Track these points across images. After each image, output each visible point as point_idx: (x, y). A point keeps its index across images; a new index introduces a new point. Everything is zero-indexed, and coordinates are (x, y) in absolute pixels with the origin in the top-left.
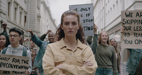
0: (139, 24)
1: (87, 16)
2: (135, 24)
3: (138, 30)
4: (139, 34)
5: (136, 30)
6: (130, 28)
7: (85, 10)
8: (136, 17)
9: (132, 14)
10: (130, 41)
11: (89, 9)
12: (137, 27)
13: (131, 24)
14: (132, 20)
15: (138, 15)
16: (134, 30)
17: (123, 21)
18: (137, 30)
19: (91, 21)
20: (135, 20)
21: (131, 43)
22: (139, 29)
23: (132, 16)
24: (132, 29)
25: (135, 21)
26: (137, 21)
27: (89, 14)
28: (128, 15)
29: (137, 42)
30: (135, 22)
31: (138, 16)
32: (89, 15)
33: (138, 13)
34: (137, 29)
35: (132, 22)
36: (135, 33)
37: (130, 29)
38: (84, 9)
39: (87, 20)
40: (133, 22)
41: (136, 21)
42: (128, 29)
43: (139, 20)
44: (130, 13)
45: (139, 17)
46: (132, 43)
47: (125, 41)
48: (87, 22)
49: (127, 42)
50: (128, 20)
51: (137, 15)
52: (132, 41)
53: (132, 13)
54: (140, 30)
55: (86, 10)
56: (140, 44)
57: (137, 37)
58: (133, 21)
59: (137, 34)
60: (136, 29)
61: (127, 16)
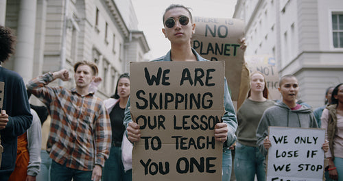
0: (191, 108)
1: (308, 156)
2: (176, 108)
3: (189, 128)
4: (192, 139)
5: (180, 128)
6: (161, 120)
7: (304, 142)
8: (182, 83)
9: (167, 75)
10: (161, 163)
11: (315, 140)
12: (184, 117)
13: (166, 108)
14: (167, 94)
15: (189, 78)
16: (176, 128)
17: (139, 97)
18: (186, 125)
19: (317, 170)
20: (177, 95)
21: (164, 170)
22: (189, 123)
23: (166, 81)
24: (168, 123)
25: (178, 99)
26: (184, 98)
27: (313, 152)
28: (153, 76)
29: (183, 166)
30: (177, 102)
31: (187, 82)
32: (313, 154)
33: (186, 71)
34: (184, 123)
35: (167, 101)
36: (177, 137)
37: (161, 124)
38: (302, 139)
39: (307, 165)
40: (172, 100)
41: (180, 98)
42: (155, 126)
43: (192, 96)
44: (160, 69)
45: (191, 83)
46: (168, 171)
47: (146, 166)
48: (307, 169)
49: (153, 169)
50: (156, 94)
51: (183, 79)
52: (167, 164)
53: (167, 71)
54: (192, 126)
55: (308, 142)
56: (192, 171)
57: (186, 148)
58: (169, 98)
59: (184, 141)
60: (179, 124)
61: (150, 82)
